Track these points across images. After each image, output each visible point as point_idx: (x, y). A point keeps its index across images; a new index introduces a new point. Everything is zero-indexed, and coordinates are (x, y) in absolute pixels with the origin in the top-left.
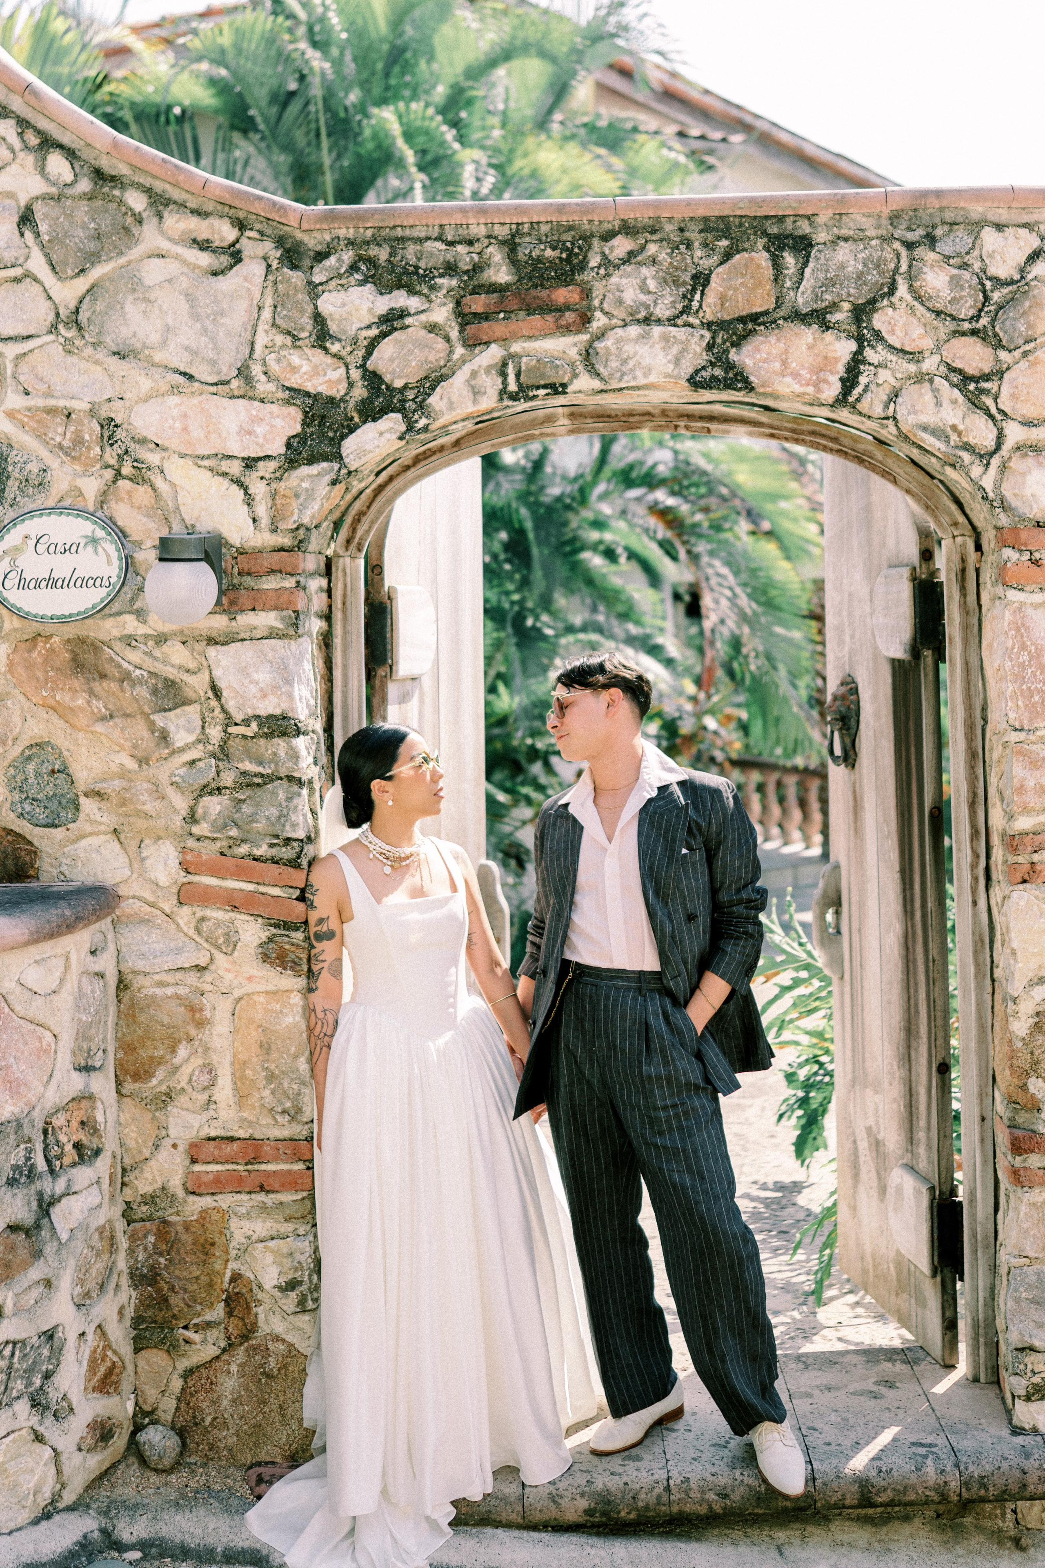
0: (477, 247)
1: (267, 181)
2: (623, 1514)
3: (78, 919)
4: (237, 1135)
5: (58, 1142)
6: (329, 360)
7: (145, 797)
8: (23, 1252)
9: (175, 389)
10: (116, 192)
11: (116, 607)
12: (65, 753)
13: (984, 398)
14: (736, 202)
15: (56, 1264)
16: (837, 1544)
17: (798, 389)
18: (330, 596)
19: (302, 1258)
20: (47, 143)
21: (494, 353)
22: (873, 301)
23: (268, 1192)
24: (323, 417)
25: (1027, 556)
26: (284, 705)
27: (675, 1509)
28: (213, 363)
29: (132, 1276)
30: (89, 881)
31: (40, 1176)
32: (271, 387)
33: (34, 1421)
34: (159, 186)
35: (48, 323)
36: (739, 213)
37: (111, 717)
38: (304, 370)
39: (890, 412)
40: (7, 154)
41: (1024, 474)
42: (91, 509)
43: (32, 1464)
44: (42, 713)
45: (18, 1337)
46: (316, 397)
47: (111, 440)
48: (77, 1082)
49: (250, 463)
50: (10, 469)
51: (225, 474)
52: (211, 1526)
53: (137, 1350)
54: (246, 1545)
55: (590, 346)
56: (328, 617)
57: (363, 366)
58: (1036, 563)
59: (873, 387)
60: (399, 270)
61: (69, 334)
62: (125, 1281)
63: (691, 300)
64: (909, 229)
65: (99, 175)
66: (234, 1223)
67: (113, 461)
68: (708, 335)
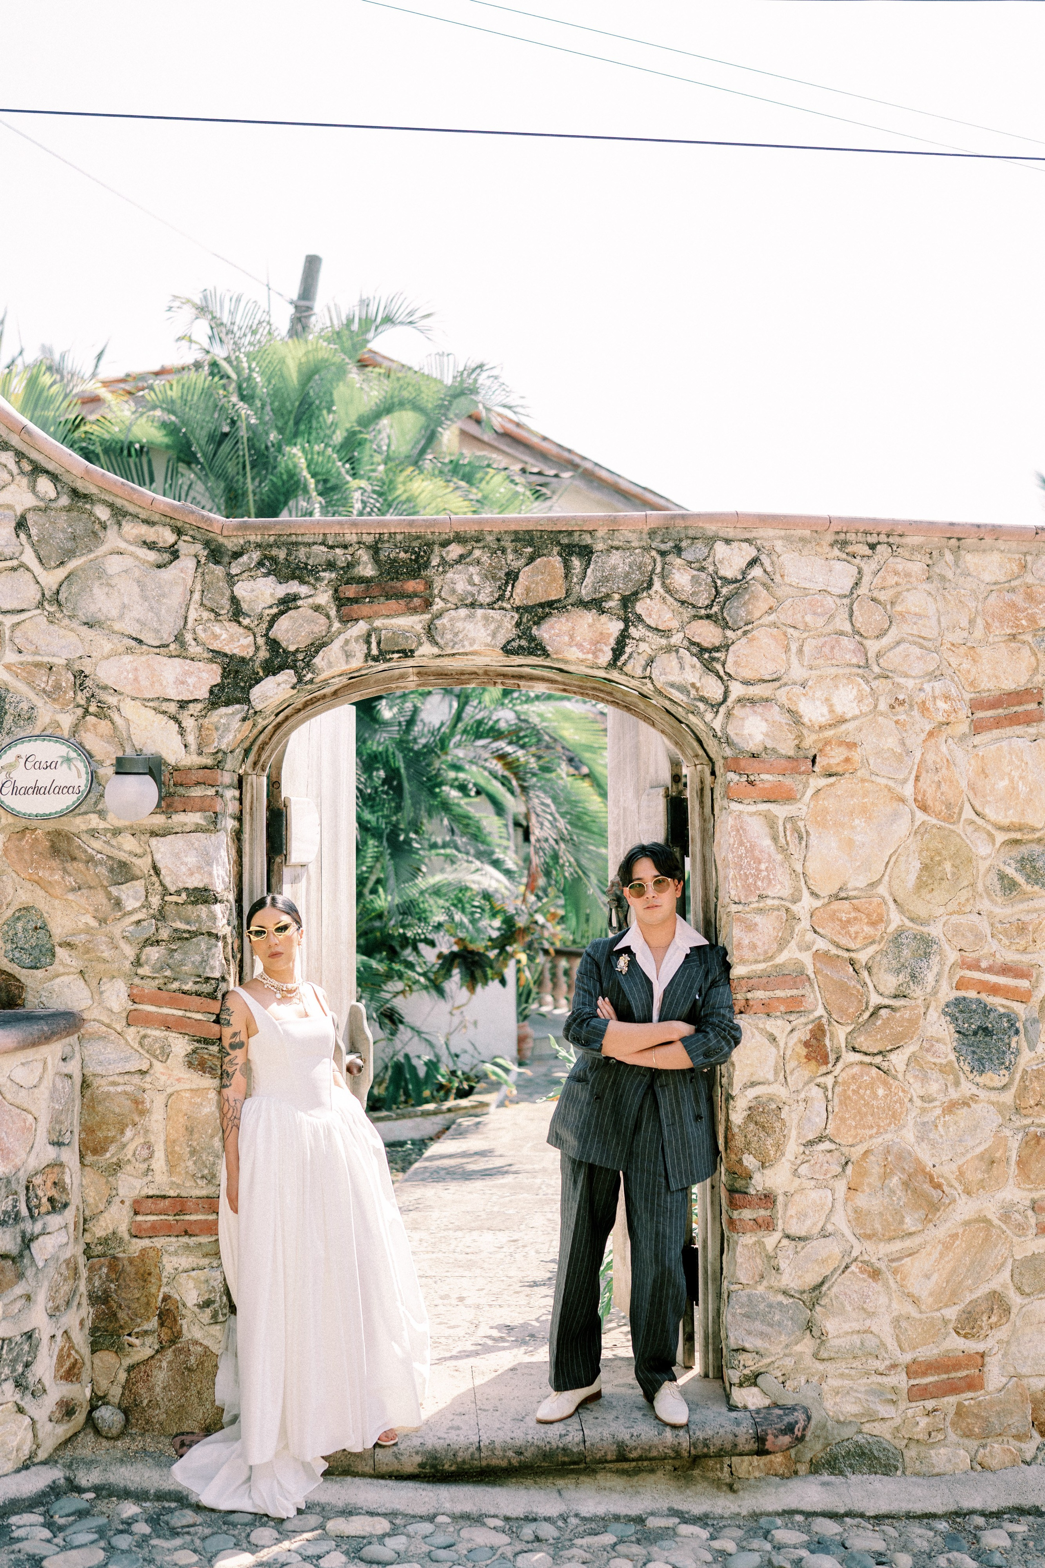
0: (350, 550)
1: (206, 501)
2: (446, 1467)
3: (53, 1034)
4: (168, 1194)
5: (36, 1196)
6: (241, 630)
7: (103, 947)
8: (10, 1274)
9: (129, 650)
10: (88, 506)
11: (83, 808)
12: (45, 915)
13: (715, 664)
14: (538, 521)
15: (34, 1283)
16: (600, 1489)
17: (581, 656)
18: (241, 804)
19: (215, 1284)
20: (38, 470)
21: (362, 627)
22: (636, 593)
23: (191, 1235)
24: (237, 672)
25: (744, 778)
26: (206, 881)
27: (484, 1463)
28: (157, 631)
29: (90, 1297)
30: (62, 1008)
31: (23, 1219)
32: (199, 649)
33: (17, 1397)
34: (119, 502)
35: (36, 601)
36: (540, 528)
37: (80, 889)
38: (223, 637)
39: (647, 674)
40: (7, 477)
41: (743, 719)
42: (66, 737)
43: (15, 1428)
44: (28, 885)
45: (6, 1336)
46: (232, 657)
47: (82, 687)
48: (51, 1153)
49: (183, 705)
50: (7, 707)
51: (164, 713)
52: (146, 1475)
53: (93, 1352)
54: (172, 1488)
55: (431, 622)
56: (240, 819)
57: (266, 635)
58: (751, 783)
59: (635, 655)
60: (293, 566)
61: (52, 609)
62: (85, 1301)
63: (505, 591)
64: (663, 542)
65: (75, 493)
66: (165, 1259)
67: (83, 702)
68: (517, 616)
